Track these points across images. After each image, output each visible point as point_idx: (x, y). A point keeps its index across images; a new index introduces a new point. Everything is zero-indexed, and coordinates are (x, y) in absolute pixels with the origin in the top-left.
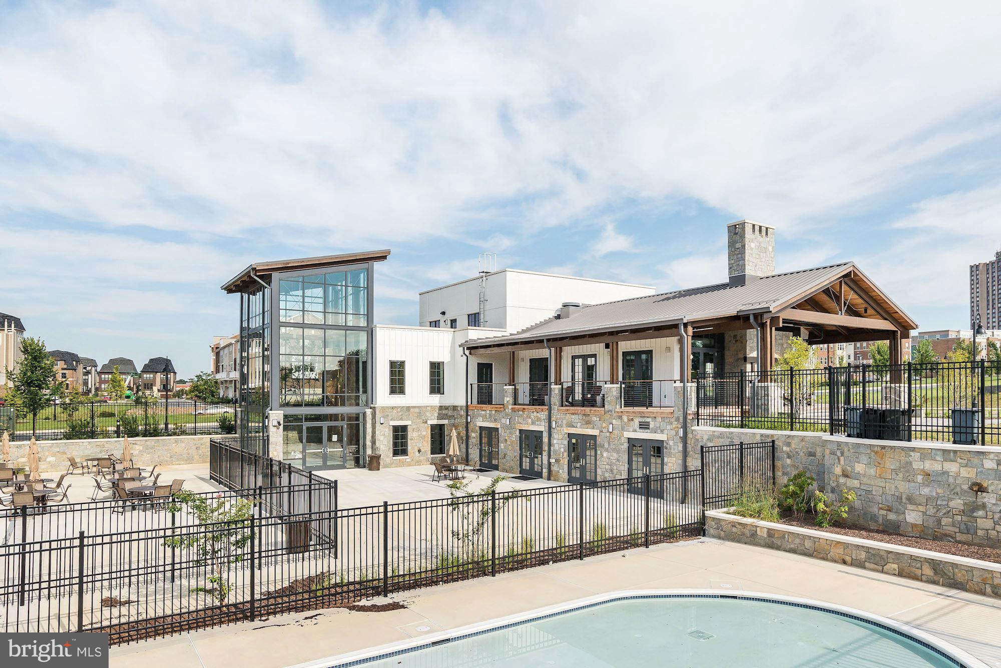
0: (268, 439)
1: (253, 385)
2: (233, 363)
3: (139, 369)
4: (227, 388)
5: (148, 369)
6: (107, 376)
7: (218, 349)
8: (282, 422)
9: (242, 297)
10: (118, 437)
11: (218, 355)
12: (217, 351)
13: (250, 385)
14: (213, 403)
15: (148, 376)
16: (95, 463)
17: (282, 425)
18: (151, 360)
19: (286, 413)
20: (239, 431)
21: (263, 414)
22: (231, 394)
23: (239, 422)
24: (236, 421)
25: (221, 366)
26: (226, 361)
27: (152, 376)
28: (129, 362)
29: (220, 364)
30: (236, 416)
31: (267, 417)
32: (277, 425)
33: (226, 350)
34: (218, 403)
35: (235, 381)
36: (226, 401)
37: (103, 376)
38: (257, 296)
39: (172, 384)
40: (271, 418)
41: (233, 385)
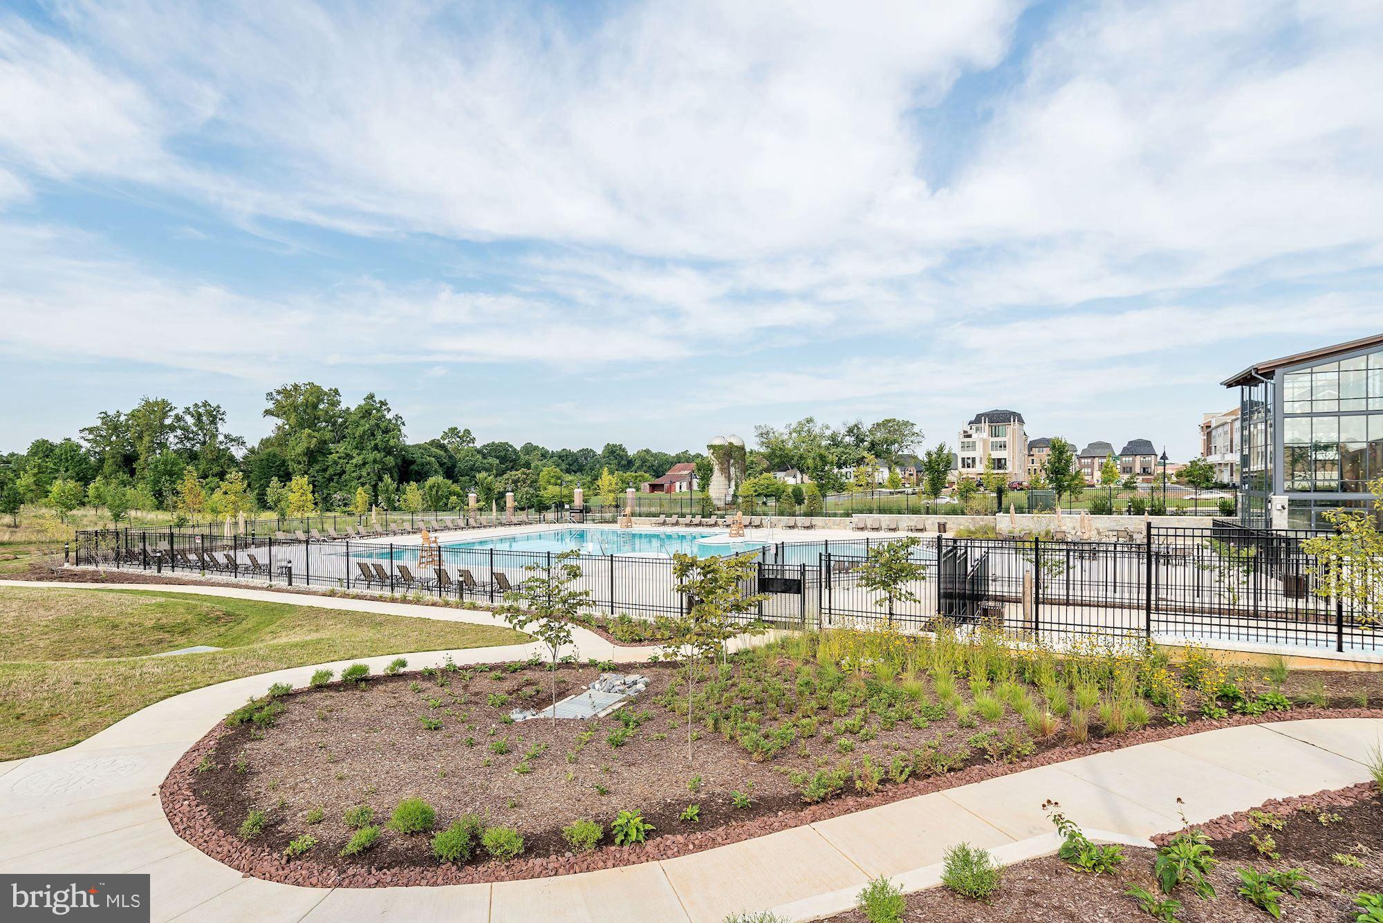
0: (1271, 522)
1: (1255, 467)
2: (1229, 444)
3: (1118, 452)
4: (1222, 471)
5: (1125, 452)
6: (1086, 460)
7: (1209, 430)
8: (1286, 506)
9: (1243, 389)
10: (1130, 514)
11: (1209, 434)
12: (1208, 430)
13: (1251, 467)
14: (1207, 488)
15: (1127, 459)
16: (1115, 533)
17: (1287, 509)
18: (1130, 443)
19: (1293, 498)
20: (1240, 514)
21: (1266, 499)
22: (1225, 478)
23: (1239, 506)
24: (1236, 505)
25: (1213, 448)
26: (1220, 441)
27: (1131, 459)
28: (1108, 446)
29: (1213, 445)
30: (1236, 501)
31: (1270, 502)
32: (1280, 508)
33: (1220, 430)
34: (1211, 488)
35: (1232, 464)
36: (1223, 487)
37: (1083, 461)
38: (1260, 387)
39: (1153, 467)
40: (1274, 502)
41: (1229, 468)
